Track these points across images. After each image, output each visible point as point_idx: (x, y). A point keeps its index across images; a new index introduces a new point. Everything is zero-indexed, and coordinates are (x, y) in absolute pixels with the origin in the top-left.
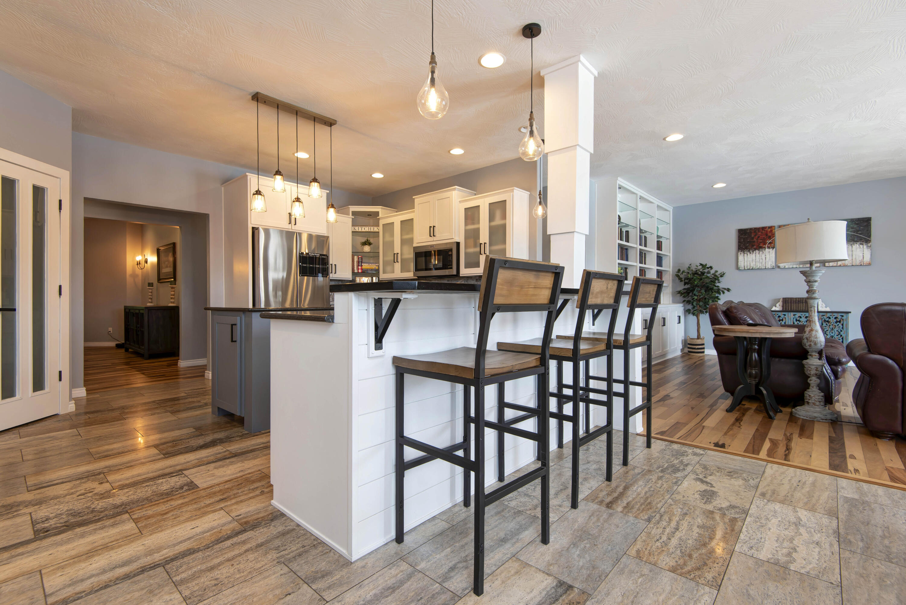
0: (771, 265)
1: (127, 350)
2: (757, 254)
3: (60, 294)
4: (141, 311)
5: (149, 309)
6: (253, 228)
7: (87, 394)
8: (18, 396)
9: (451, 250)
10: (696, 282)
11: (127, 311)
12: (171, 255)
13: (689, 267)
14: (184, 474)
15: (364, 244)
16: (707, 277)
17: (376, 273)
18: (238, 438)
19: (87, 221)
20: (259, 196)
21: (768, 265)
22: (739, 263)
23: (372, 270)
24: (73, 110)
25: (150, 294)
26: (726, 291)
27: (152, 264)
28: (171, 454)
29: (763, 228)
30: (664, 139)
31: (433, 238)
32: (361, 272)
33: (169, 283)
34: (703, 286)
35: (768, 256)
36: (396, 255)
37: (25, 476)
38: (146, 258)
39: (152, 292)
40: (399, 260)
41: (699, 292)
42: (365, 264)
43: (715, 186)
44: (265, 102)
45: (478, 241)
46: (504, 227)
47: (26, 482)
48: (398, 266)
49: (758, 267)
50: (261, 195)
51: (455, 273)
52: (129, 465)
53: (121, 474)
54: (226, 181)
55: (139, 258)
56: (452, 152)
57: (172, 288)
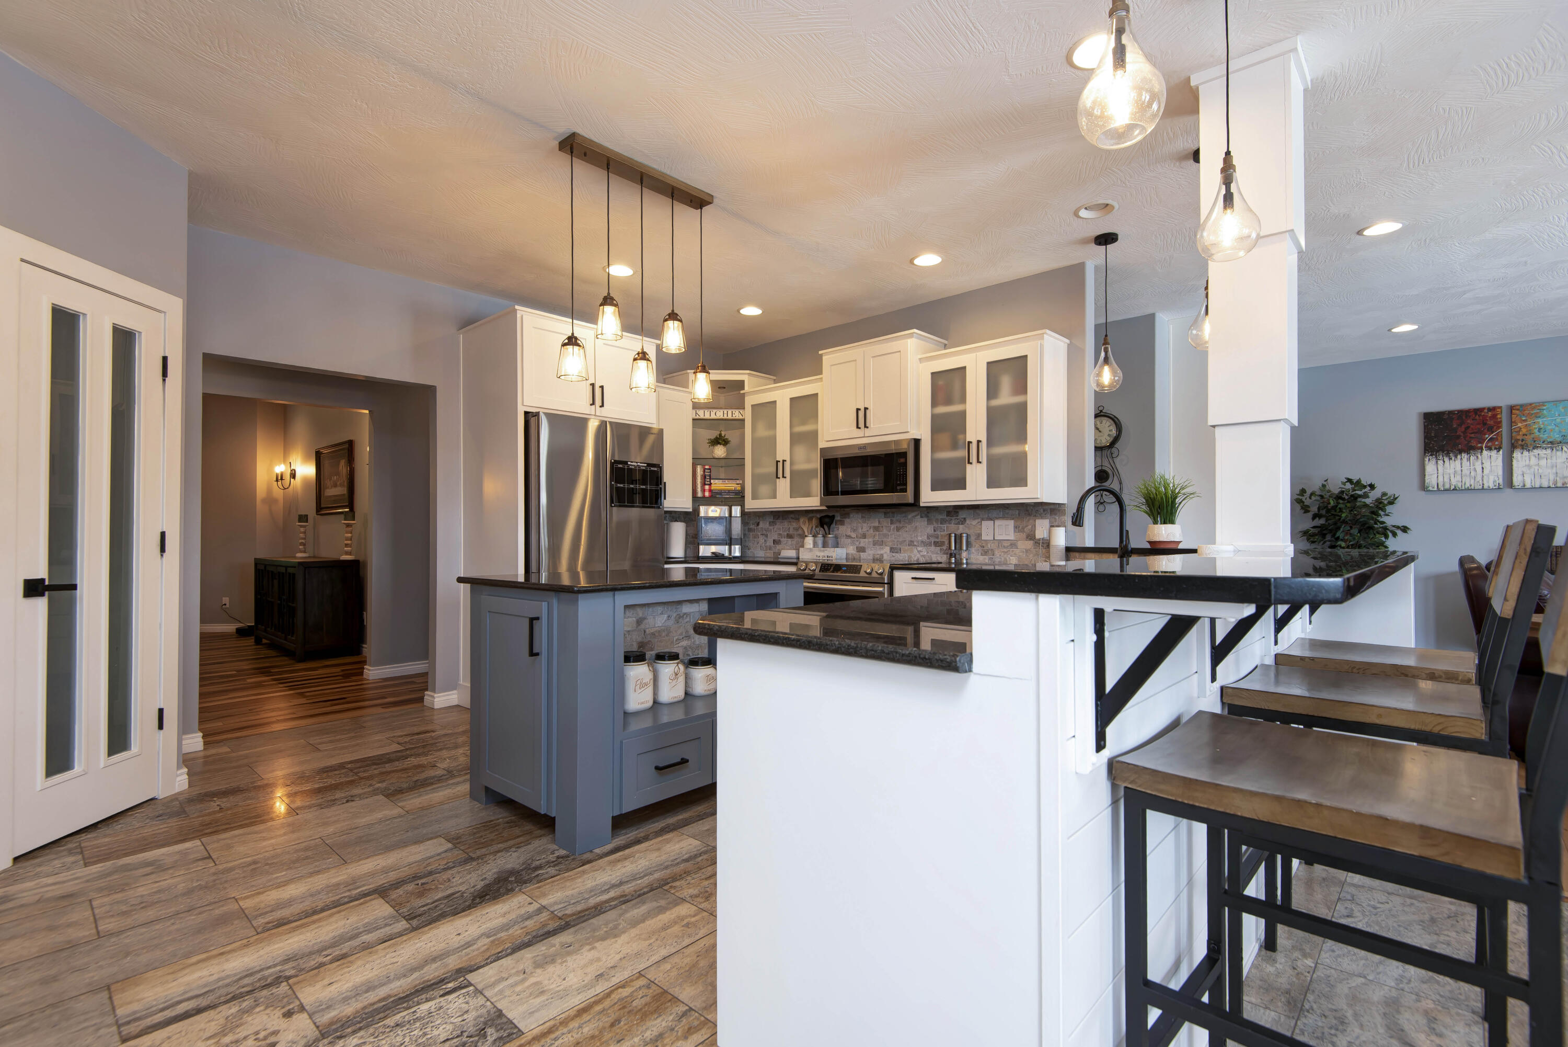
0: (1494, 481)
1: (258, 642)
2: (1465, 460)
3: (163, 549)
4: (291, 570)
5: (307, 566)
6: (526, 413)
7: (205, 743)
8: (78, 768)
9: (904, 455)
10: (1344, 515)
11: (262, 567)
12: (343, 463)
13: (1324, 486)
14: (470, 984)
15: (717, 441)
16: (1366, 505)
17: (738, 497)
18: (552, 871)
19: (208, 399)
20: (576, 348)
21: (1488, 482)
22: (1427, 477)
23: (729, 492)
24: (191, 174)
25: (302, 535)
26: (1399, 532)
27: (306, 481)
28: (423, 918)
29: (1477, 411)
30: (1360, 233)
31: (860, 433)
32: (710, 497)
33: (342, 516)
34: (1355, 522)
35: (1487, 465)
36: (780, 465)
37: (108, 988)
38: (292, 468)
39: (305, 533)
40: (787, 474)
41: (1347, 533)
42: (717, 481)
43: (1394, 330)
44: (585, 154)
45: (961, 437)
46: (1022, 409)
47: (114, 1009)
48: (783, 486)
49: (1468, 485)
50: (579, 345)
51: (911, 500)
52: (337, 952)
53: (326, 982)
54: (467, 322)
55: (280, 468)
56: (917, 262)
57: (348, 525)
